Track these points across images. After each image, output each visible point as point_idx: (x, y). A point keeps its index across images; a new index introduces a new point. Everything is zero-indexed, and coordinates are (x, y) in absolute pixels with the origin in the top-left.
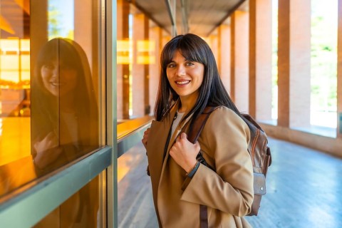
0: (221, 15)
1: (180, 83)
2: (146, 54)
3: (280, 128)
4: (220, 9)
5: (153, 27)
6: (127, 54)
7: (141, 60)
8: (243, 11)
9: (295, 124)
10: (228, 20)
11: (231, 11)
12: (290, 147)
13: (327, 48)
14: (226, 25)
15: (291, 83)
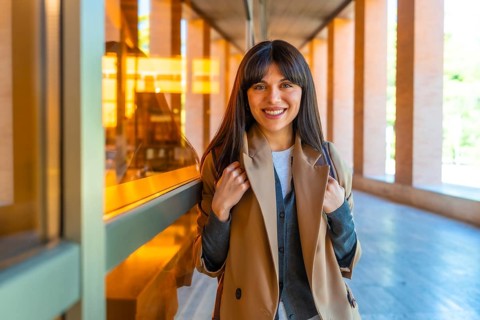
0: (315, 24)
1: (272, 113)
2: (206, 79)
3: (399, 186)
4: (313, 16)
5: (217, 40)
6: (178, 78)
7: (199, 88)
8: (345, 19)
9: (421, 181)
10: (325, 33)
11: (328, 19)
12: (414, 215)
13: (456, 77)
14: (321, 39)
15: (416, 122)
